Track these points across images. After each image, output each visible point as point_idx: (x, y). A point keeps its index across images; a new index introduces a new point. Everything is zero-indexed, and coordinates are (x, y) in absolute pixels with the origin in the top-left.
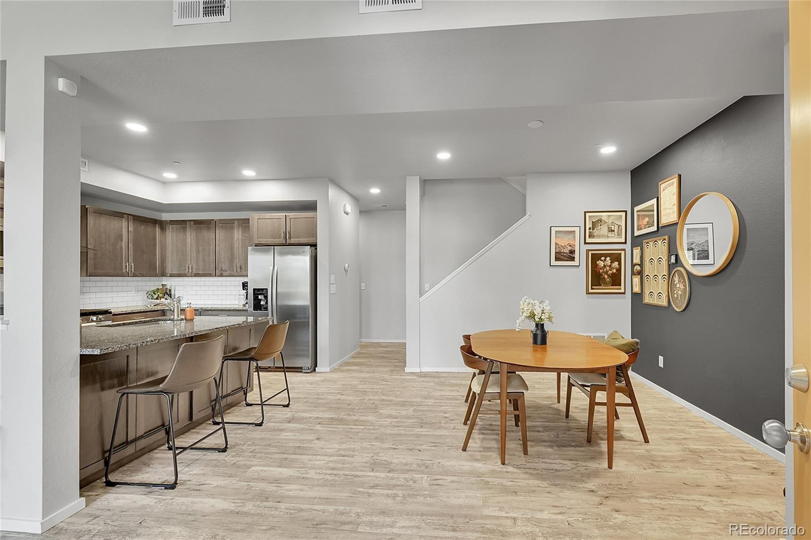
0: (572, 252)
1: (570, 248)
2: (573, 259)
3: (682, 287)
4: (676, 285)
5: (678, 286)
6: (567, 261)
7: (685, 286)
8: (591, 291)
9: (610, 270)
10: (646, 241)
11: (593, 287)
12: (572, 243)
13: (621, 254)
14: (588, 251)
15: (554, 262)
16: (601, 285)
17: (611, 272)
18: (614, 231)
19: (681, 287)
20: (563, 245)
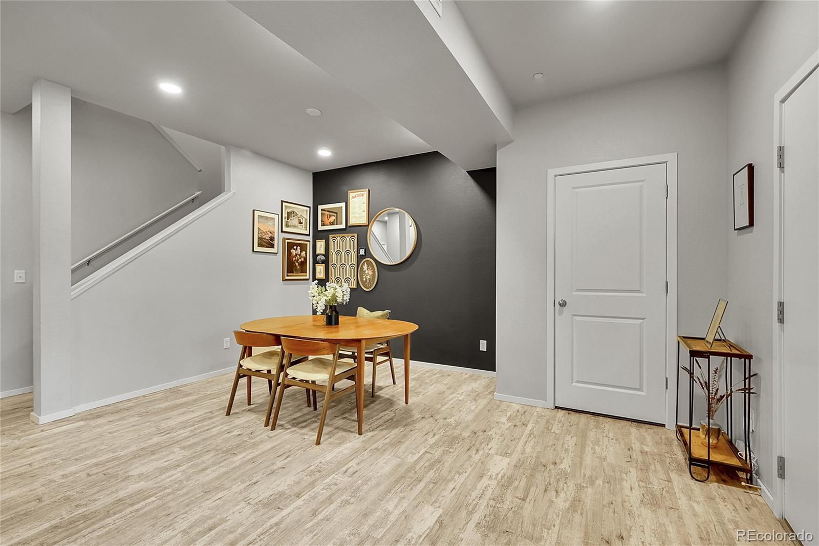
0: (272, 239)
1: (270, 235)
2: (272, 246)
3: (371, 273)
4: (365, 271)
5: (367, 272)
6: (268, 247)
7: (374, 272)
8: (287, 278)
9: (300, 259)
10: (333, 235)
11: (288, 274)
12: (272, 230)
13: (307, 244)
14: (284, 239)
15: (257, 249)
16: (293, 272)
17: (300, 260)
18: (302, 223)
19: (369, 273)
20: (265, 231)
